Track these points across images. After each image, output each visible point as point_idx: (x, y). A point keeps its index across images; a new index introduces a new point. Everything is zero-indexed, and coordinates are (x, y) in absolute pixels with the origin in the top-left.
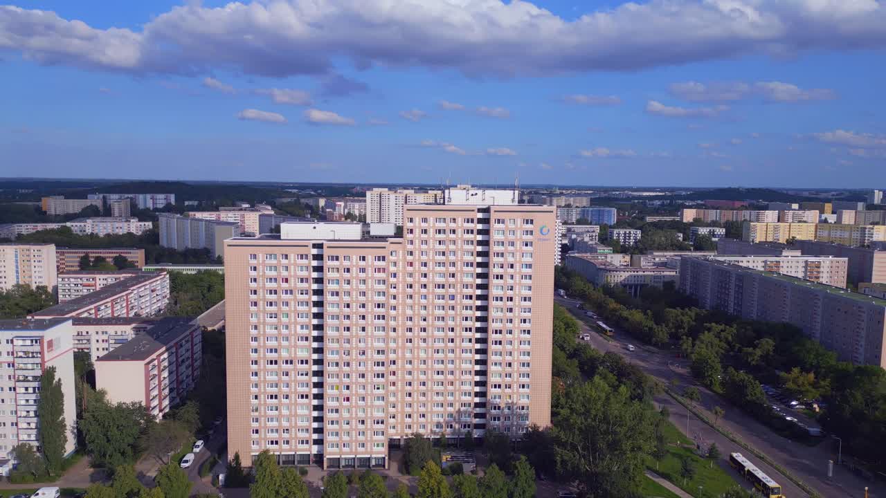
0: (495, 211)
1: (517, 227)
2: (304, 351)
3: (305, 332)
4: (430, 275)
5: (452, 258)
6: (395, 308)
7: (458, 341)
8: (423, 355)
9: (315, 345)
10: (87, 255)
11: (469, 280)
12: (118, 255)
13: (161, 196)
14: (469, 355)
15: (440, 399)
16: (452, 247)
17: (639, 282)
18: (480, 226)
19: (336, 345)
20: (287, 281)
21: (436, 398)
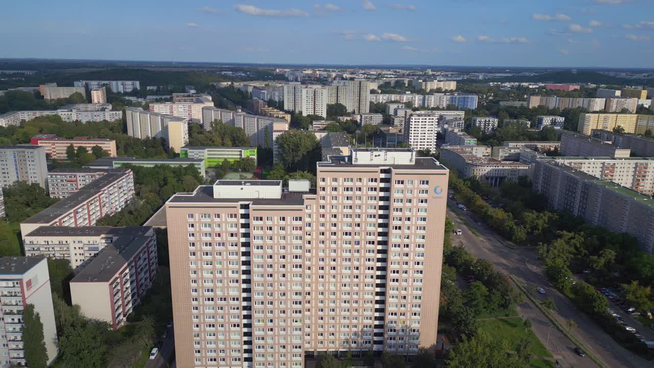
0: (396, 174)
1: (414, 187)
2: (235, 291)
3: (236, 276)
4: (339, 225)
5: (358, 211)
6: (309, 251)
7: (362, 277)
8: (332, 288)
9: (244, 286)
10: (72, 144)
11: (371, 229)
12: (95, 145)
13: (129, 83)
14: (370, 288)
15: (347, 321)
16: (358, 202)
17: (499, 175)
18: (382, 185)
19: (261, 288)
20: (219, 235)
21: (343, 321)
